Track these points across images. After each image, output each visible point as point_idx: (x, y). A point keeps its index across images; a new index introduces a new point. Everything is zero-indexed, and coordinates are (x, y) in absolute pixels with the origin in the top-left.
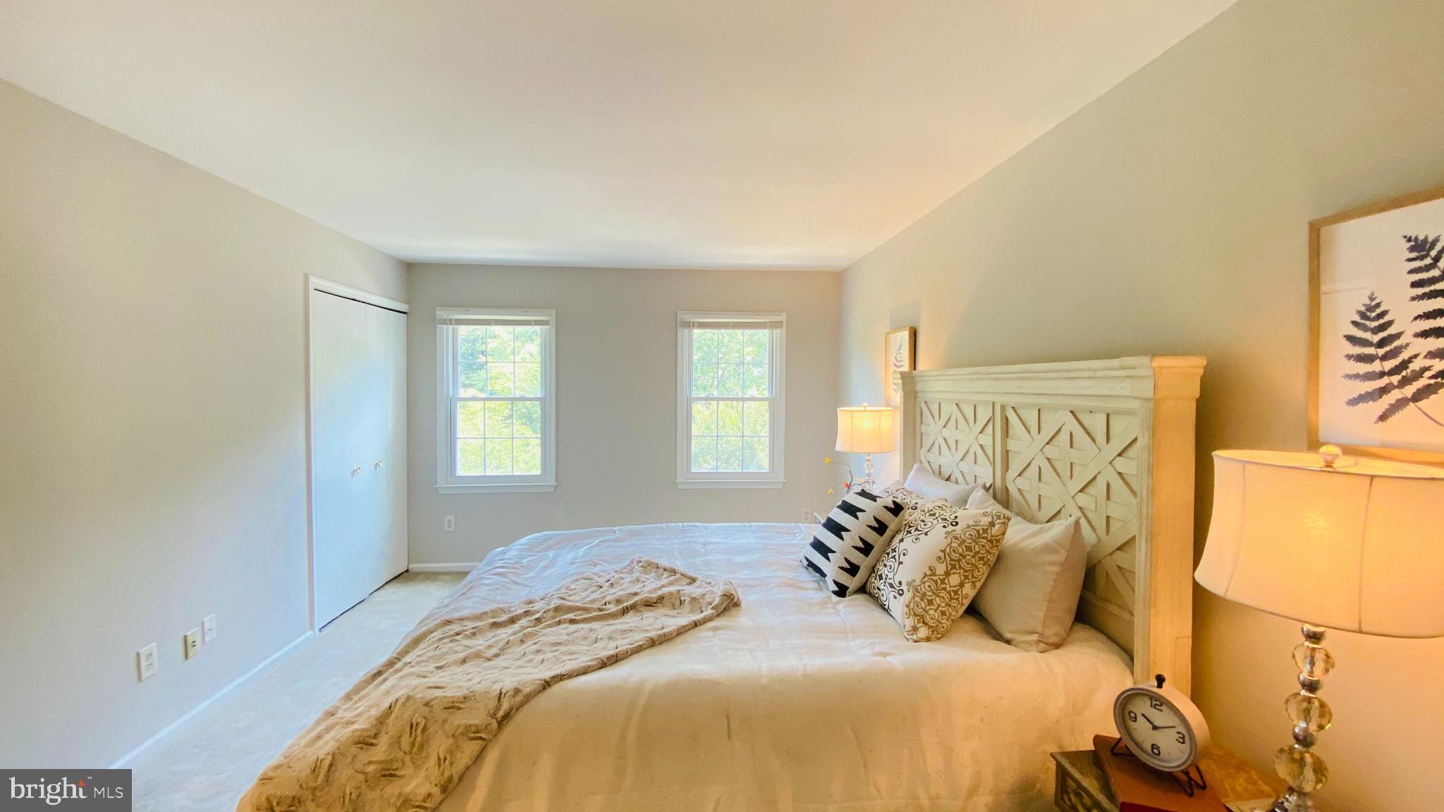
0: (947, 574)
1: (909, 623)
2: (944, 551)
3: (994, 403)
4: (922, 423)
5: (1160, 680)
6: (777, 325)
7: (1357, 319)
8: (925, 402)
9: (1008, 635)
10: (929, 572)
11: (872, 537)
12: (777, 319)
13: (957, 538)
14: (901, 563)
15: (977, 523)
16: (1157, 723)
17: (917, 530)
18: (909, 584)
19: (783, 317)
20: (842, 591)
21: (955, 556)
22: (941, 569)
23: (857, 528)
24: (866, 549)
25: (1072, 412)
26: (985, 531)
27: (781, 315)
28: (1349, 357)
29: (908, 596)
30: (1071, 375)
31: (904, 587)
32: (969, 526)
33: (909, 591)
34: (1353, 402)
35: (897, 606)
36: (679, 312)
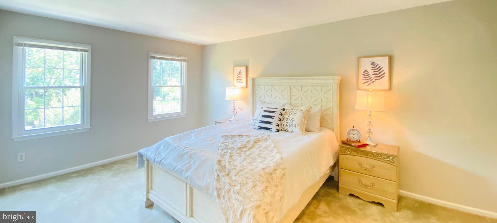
0: (304, 120)
1: (301, 132)
2: (303, 116)
3: (287, 85)
4: (256, 91)
5: (353, 127)
6: (184, 61)
7: (364, 72)
8: (258, 86)
9: (314, 131)
10: (301, 121)
11: (281, 117)
12: (184, 58)
13: (304, 113)
14: (293, 121)
15: (307, 109)
16: (354, 134)
17: (291, 113)
18: (298, 124)
19: (186, 58)
20: (278, 131)
21: (305, 116)
22: (303, 120)
23: (277, 116)
24: (280, 120)
25: (311, 86)
26: (309, 110)
27: (185, 57)
28: (363, 77)
29: (299, 127)
30: (313, 79)
31: (297, 125)
32: (305, 110)
33: (298, 125)
34: (363, 83)
35: (297, 130)
36: (149, 53)
